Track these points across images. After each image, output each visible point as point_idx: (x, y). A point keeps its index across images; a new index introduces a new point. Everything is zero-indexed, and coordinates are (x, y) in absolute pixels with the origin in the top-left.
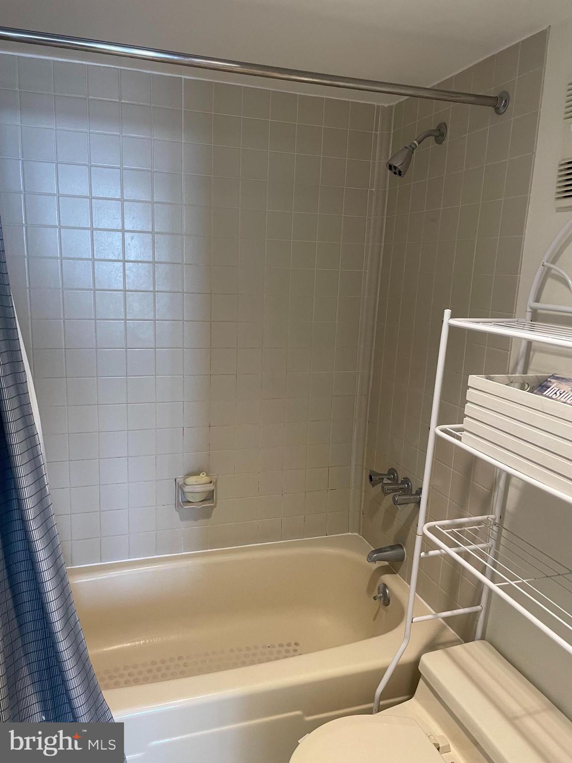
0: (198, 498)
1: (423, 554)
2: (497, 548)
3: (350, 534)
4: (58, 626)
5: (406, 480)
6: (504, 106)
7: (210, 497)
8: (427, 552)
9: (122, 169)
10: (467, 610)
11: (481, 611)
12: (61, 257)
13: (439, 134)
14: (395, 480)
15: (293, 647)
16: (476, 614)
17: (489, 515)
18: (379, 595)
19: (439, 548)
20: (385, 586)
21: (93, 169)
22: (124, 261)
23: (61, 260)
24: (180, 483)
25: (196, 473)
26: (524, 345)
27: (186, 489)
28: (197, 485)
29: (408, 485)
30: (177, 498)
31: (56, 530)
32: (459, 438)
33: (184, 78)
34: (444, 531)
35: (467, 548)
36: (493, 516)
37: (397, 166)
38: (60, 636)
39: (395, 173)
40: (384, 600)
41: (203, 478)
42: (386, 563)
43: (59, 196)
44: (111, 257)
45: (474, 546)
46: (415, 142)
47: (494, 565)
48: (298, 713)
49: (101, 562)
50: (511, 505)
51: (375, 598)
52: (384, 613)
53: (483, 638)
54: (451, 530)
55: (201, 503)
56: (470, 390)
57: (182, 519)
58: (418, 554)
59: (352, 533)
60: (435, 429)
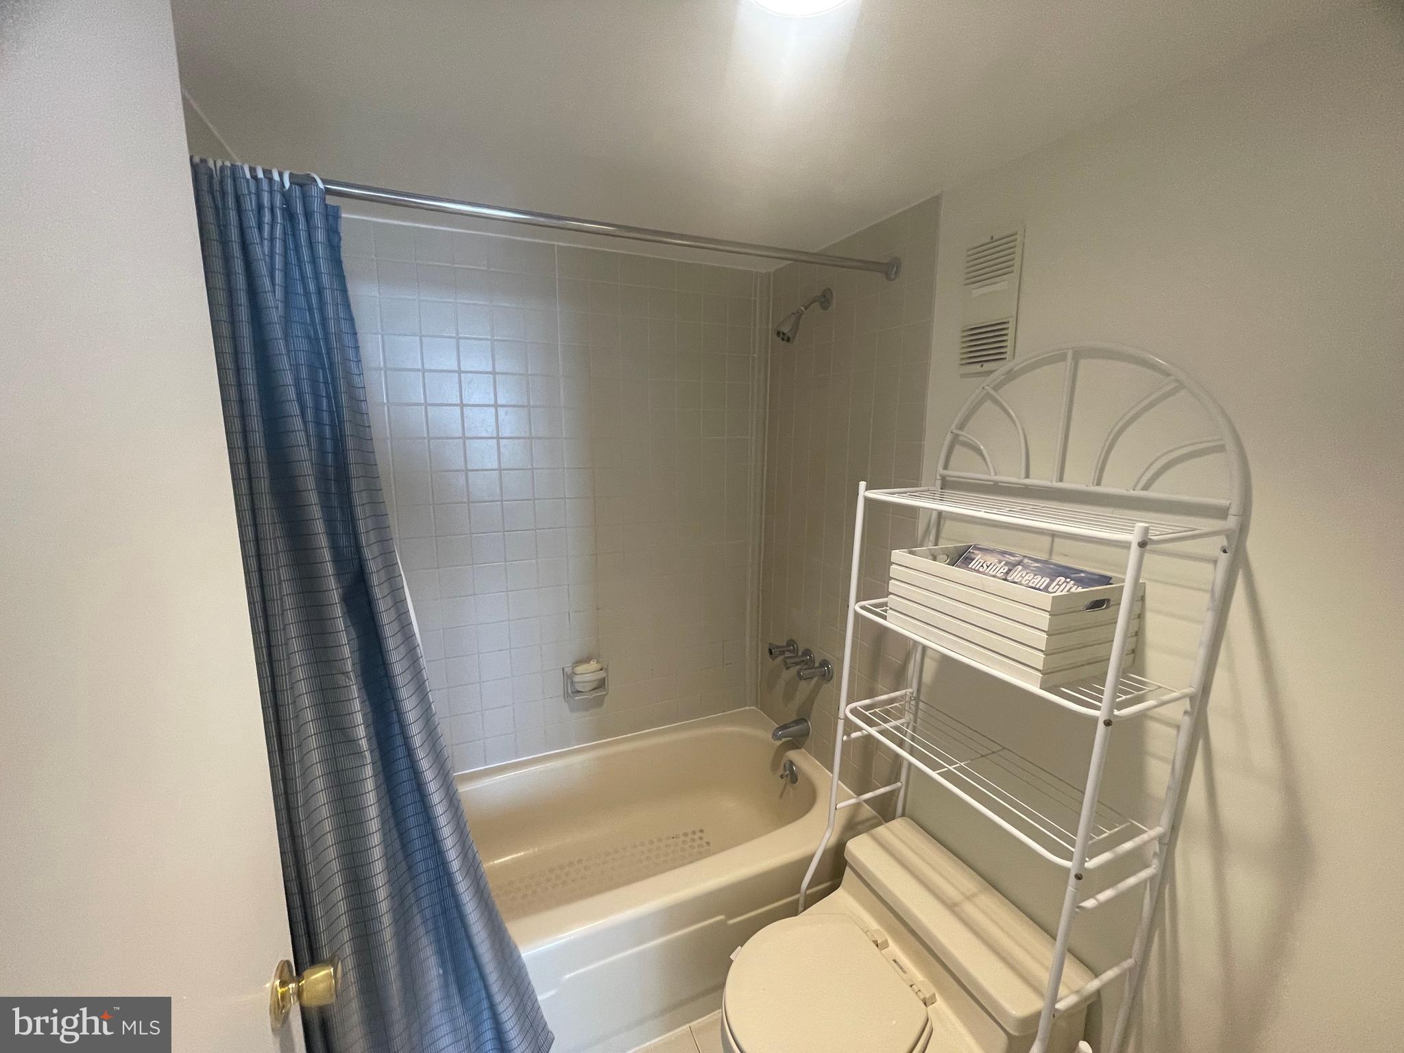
0: (589, 687)
1: (845, 738)
2: (915, 721)
3: (748, 708)
4: (455, 865)
5: (807, 652)
6: (896, 273)
7: (601, 684)
8: (849, 735)
9: (493, 341)
10: (887, 789)
11: (901, 787)
12: (428, 437)
13: (825, 300)
14: (795, 651)
15: (698, 835)
16: (897, 790)
17: (906, 689)
18: (786, 773)
19: (860, 729)
20: (791, 763)
21: (461, 341)
22: (498, 438)
23: (429, 441)
24: (569, 673)
25: (587, 660)
26: (934, 515)
27: (577, 679)
28: (587, 673)
29: (810, 656)
30: (565, 686)
31: (446, 753)
32: (885, 618)
33: (558, 246)
34: (867, 713)
35: (887, 726)
36: (910, 690)
37: (785, 332)
38: (458, 877)
39: (783, 339)
40: (791, 778)
41: (593, 665)
42: (790, 738)
43: (424, 371)
44: (484, 434)
45: (894, 723)
46: (802, 308)
47: (913, 739)
48: (721, 917)
49: (486, 764)
50: (928, 677)
51: (782, 777)
52: (791, 789)
53: (903, 815)
54: (873, 711)
55: (592, 692)
56: (893, 566)
57: (572, 710)
58: (840, 738)
59: (749, 706)
60: (855, 607)
